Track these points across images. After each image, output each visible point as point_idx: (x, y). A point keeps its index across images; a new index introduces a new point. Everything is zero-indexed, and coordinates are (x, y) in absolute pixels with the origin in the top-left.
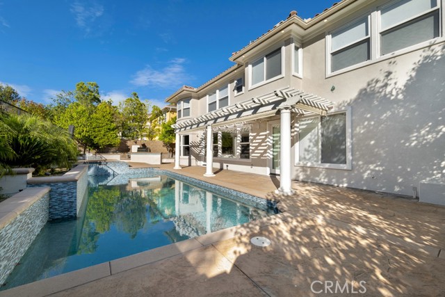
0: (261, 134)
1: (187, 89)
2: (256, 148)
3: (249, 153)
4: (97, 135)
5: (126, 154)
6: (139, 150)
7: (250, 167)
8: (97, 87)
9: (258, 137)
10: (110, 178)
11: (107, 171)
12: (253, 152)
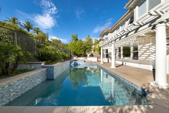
0: (146, 45)
1: (106, 29)
2: (143, 54)
3: (138, 57)
4: (77, 51)
5: (86, 57)
6: (90, 56)
7: (139, 64)
8: (77, 35)
9: (144, 48)
10: (78, 66)
11: (77, 63)
12: (140, 56)
